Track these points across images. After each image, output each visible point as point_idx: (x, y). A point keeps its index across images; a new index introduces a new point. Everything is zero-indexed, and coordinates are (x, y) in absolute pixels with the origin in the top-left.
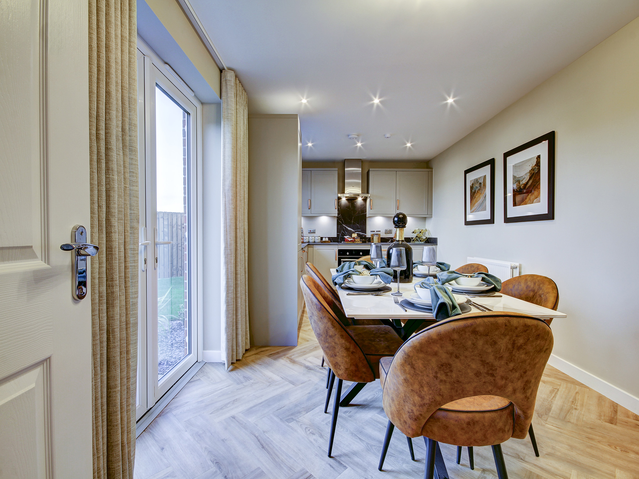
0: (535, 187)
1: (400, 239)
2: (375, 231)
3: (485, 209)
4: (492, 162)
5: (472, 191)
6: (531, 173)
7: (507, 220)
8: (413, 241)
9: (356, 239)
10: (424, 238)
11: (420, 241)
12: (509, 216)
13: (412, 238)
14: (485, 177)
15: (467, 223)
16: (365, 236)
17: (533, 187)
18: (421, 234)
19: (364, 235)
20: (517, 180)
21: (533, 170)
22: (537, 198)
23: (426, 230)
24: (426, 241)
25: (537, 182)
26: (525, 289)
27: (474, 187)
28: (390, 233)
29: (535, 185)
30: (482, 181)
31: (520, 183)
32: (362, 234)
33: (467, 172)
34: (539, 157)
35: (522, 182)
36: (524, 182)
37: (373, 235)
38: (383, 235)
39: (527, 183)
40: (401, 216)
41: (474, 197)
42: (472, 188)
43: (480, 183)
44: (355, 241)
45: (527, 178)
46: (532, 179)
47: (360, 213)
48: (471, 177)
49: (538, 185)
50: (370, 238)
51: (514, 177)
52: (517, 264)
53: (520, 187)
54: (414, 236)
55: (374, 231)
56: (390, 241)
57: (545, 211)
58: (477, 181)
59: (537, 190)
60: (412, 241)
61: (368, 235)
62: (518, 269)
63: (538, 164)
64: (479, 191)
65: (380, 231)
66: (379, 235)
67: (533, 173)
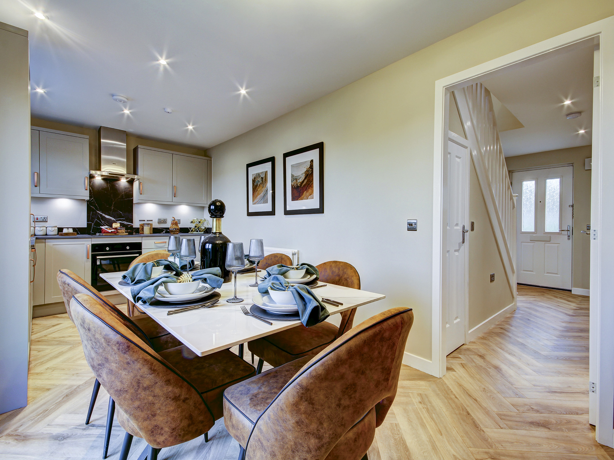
0: (309, 186)
1: (217, 232)
2: (146, 221)
3: (266, 202)
4: (272, 160)
5: (254, 184)
6: (306, 174)
7: (287, 213)
8: (192, 231)
9: (119, 229)
10: (203, 228)
11: (200, 231)
12: (288, 209)
13: (190, 228)
14: (266, 172)
15: (250, 214)
16: (132, 226)
17: (308, 185)
18: (200, 225)
19: (130, 224)
20: (294, 178)
21: (307, 171)
22: (311, 195)
23: (205, 220)
24: (204, 231)
25: (311, 182)
26: (331, 274)
27: (256, 181)
28: (165, 222)
29: (309, 184)
30: (264, 176)
31: (297, 182)
32: (127, 223)
33: (249, 166)
34: (312, 161)
35: (299, 180)
36: (301, 180)
37: (142, 226)
38: (156, 225)
39: (303, 182)
40: (218, 204)
41: (256, 190)
42: (254, 181)
43: (262, 178)
44: (117, 232)
45: (303, 177)
46: (307, 179)
47: (124, 197)
48: (254, 171)
49: (311, 184)
50: (139, 228)
51: (292, 176)
52: (296, 251)
53: (297, 184)
54: (193, 226)
55: (144, 221)
56: (164, 232)
57: (317, 206)
58: (259, 175)
59: (311, 188)
60: (190, 231)
61: (136, 224)
62: (297, 255)
63: (311, 167)
64: (261, 185)
65: (152, 220)
66: (151, 225)
67: (308, 174)
